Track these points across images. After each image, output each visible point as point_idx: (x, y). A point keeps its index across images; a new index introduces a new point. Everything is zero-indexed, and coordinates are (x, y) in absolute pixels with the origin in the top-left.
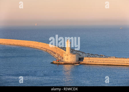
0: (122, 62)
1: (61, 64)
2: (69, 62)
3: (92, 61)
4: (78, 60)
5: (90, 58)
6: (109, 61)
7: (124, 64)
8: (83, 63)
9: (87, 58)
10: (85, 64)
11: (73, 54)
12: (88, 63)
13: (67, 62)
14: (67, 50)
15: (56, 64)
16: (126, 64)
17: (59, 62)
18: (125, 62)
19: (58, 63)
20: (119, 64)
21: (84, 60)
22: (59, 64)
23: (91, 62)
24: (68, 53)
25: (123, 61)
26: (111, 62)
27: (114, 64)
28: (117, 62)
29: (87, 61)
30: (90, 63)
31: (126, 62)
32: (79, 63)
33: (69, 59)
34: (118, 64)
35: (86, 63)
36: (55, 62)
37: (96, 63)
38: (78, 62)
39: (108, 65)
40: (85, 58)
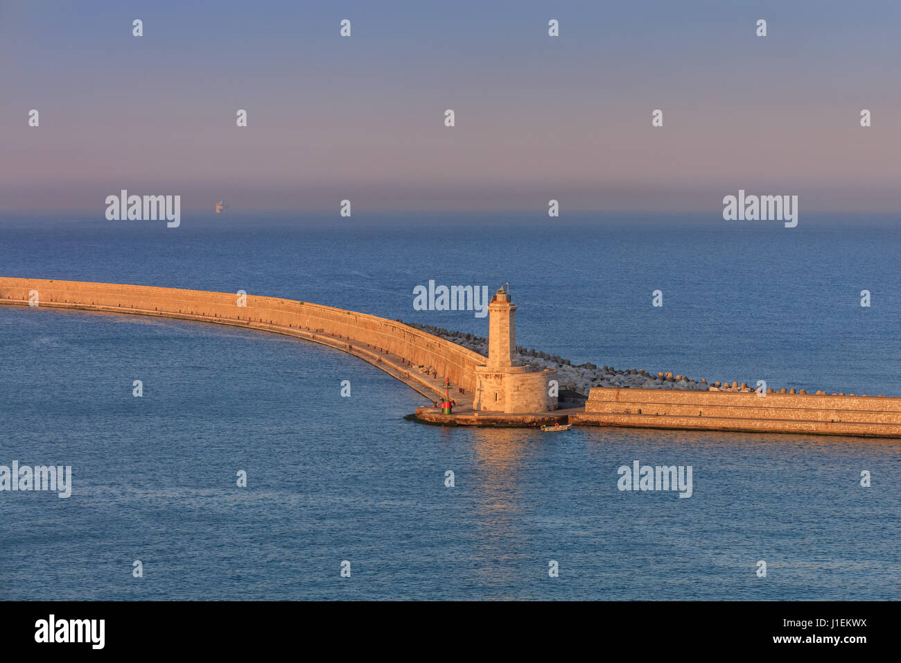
0: (802, 415)
1: (466, 425)
2: (507, 411)
3: (635, 408)
4: (556, 403)
5: (624, 393)
6: (728, 412)
7: (813, 427)
8: (583, 417)
9: (608, 394)
10: (597, 425)
11: (527, 371)
12: (611, 419)
13: (496, 412)
14: (497, 351)
15: (439, 424)
16: (822, 428)
17: (450, 413)
18: (820, 414)
19: (449, 418)
20: (787, 426)
21: (587, 403)
22: (453, 425)
23: (628, 413)
24: (502, 364)
25: (807, 410)
26: (739, 413)
27: (757, 425)
28: (772, 414)
29: (608, 408)
30: (625, 420)
31: (820, 416)
32: (564, 420)
33: (508, 399)
34: (779, 426)
35: (604, 419)
36: (429, 413)
37: (660, 421)
38: (556, 415)
39: (725, 430)
40: (594, 394)
